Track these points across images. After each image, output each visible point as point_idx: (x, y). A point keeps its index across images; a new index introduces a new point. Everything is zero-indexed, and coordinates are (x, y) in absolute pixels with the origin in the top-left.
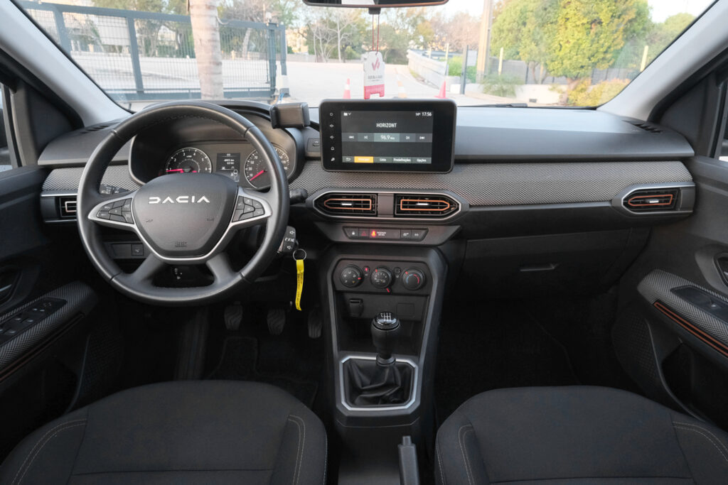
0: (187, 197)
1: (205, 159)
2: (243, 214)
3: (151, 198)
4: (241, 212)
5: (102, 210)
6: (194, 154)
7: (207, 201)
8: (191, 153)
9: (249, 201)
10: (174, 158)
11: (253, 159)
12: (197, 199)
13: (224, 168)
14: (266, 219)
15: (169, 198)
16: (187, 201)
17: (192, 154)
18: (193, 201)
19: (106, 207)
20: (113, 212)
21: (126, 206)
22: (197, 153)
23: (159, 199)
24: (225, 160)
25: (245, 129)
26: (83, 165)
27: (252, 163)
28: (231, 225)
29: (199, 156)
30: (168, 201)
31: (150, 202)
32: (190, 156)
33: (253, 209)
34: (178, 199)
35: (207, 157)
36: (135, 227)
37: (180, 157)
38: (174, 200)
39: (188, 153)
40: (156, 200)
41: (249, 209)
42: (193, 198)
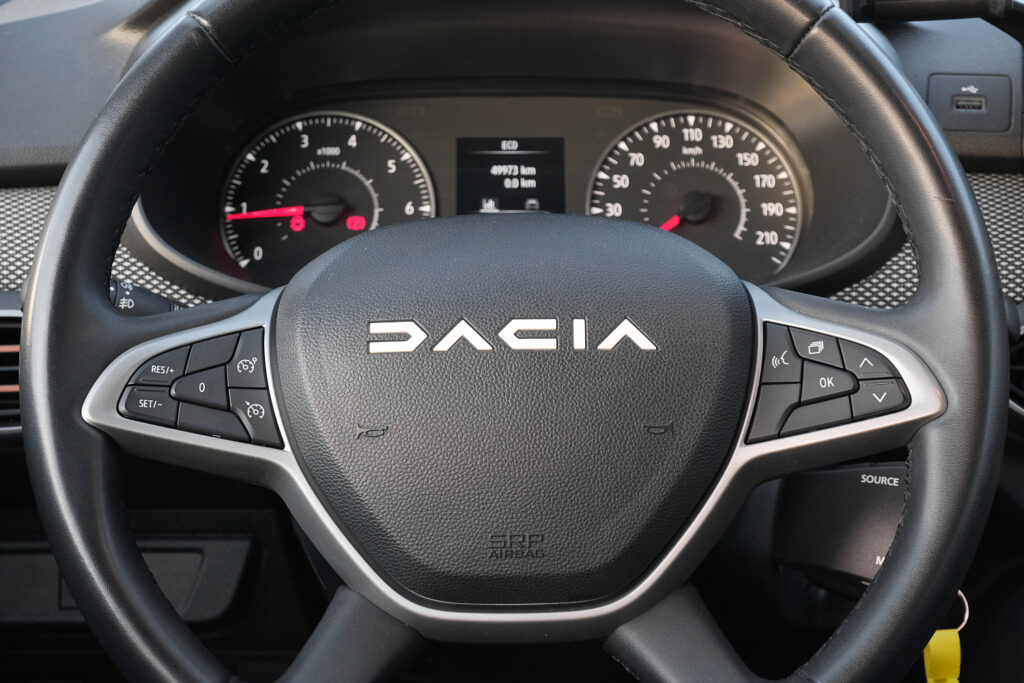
0: (550, 324)
1: (399, 164)
2: (800, 404)
3: (376, 328)
4: (791, 395)
5: (140, 383)
6: (353, 142)
7: (644, 343)
8: (338, 136)
9: (820, 345)
10: (259, 157)
11: (624, 166)
12: (595, 335)
13: (489, 206)
14: (915, 428)
15: (463, 330)
16: (550, 344)
17: (342, 143)
18: (579, 342)
19: (155, 369)
20: (187, 394)
21: (245, 365)
22: (360, 134)
23: (418, 336)
24: (496, 170)
25: (802, 18)
26: (48, 177)
27: (622, 181)
28: (743, 455)
29: (372, 152)
30: (463, 340)
31: (375, 348)
32: (334, 151)
33: (848, 385)
34: (507, 334)
35: (409, 155)
36: (285, 460)
37: (286, 154)
38: (491, 334)
39: (321, 136)
40: (405, 337)
41: (827, 383)
42: (579, 326)
